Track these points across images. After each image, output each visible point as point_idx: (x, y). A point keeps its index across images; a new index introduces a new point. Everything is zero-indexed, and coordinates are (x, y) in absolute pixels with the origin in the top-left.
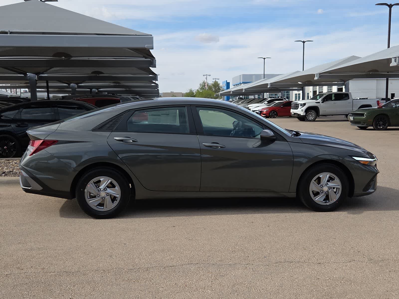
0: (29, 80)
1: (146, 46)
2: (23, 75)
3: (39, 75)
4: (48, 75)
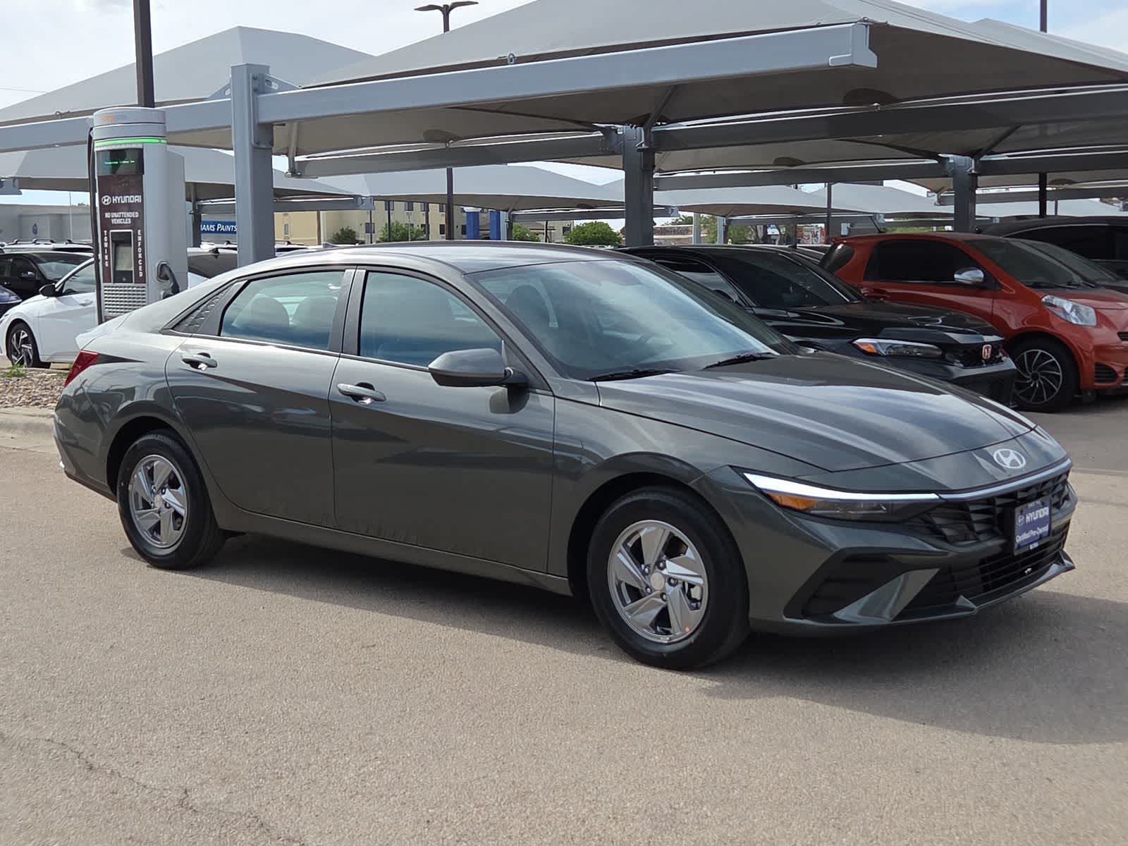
0: (954, 174)
1: (831, 58)
2: (936, 162)
3: (981, 159)
4: (1009, 156)
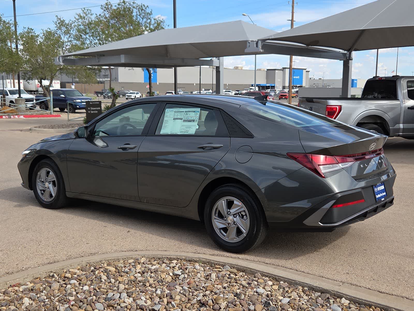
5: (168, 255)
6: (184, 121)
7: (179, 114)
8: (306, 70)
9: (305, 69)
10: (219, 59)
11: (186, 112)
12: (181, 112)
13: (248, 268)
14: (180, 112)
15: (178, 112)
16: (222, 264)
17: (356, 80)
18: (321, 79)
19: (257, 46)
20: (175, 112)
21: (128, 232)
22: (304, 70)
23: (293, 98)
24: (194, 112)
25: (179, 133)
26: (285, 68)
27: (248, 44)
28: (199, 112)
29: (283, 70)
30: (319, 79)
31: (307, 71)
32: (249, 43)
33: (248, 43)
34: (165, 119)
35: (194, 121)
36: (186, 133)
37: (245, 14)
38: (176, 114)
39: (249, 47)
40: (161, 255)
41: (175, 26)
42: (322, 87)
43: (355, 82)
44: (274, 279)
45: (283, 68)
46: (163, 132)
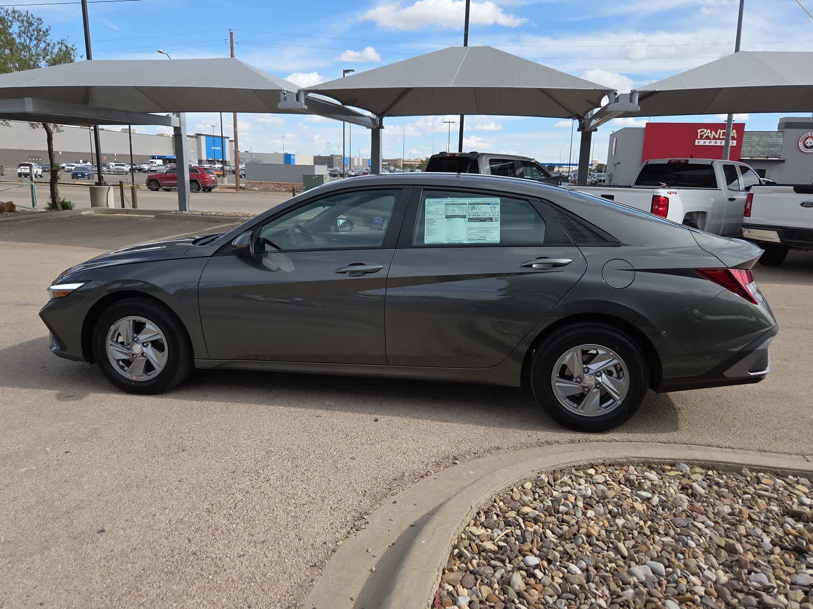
5: (574, 462)
6: (471, 220)
7: (456, 209)
8: (230, 139)
9: (228, 138)
10: (178, 116)
11: (471, 204)
12: (459, 204)
13: (720, 462)
14: (457, 204)
15: (454, 204)
16: (670, 462)
17: (294, 155)
18: (248, 152)
19: (298, 100)
20: (446, 204)
21: (376, 420)
22: (226, 139)
23: (219, 176)
24: (488, 204)
25: (466, 242)
26: (200, 135)
27: (282, 96)
28: (497, 204)
29: (197, 138)
30: (246, 152)
31: (230, 141)
32: (284, 93)
33: (282, 94)
34: (427, 217)
35: (491, 220)
36: (482, 242)
37: (162, 51)
38: (450, 208)
39: (285, 100)
40: (564, 464)
41: (89, 57)
42: (250, 162)
43: (293, 157)
44: (773, 473)
45: (197, 134)
46: (428, 240)
